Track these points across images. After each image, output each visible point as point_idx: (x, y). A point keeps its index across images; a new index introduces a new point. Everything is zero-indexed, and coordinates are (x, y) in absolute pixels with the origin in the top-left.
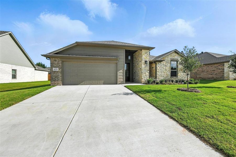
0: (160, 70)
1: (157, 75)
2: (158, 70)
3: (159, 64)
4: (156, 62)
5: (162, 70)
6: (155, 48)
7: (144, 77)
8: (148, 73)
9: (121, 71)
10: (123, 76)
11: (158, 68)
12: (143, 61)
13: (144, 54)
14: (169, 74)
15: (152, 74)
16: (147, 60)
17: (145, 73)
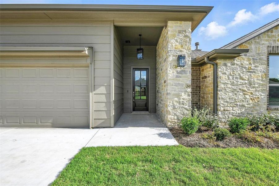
0: (229, 86)
1: (220, 102)
2: (221, 86)
3: (225, 65)
4: (215, 59)
5: (237, 85)
6: (211, 8)
7: (174, 108)
8: (189, 95)
9: (102, 90)
10: (108, 103)
11: (223, 78)
12: (171, 59)
13: (174, 36)
14: (263, 96)
15: (202, 95)
16: (185, 52)
17: (178, 96)
